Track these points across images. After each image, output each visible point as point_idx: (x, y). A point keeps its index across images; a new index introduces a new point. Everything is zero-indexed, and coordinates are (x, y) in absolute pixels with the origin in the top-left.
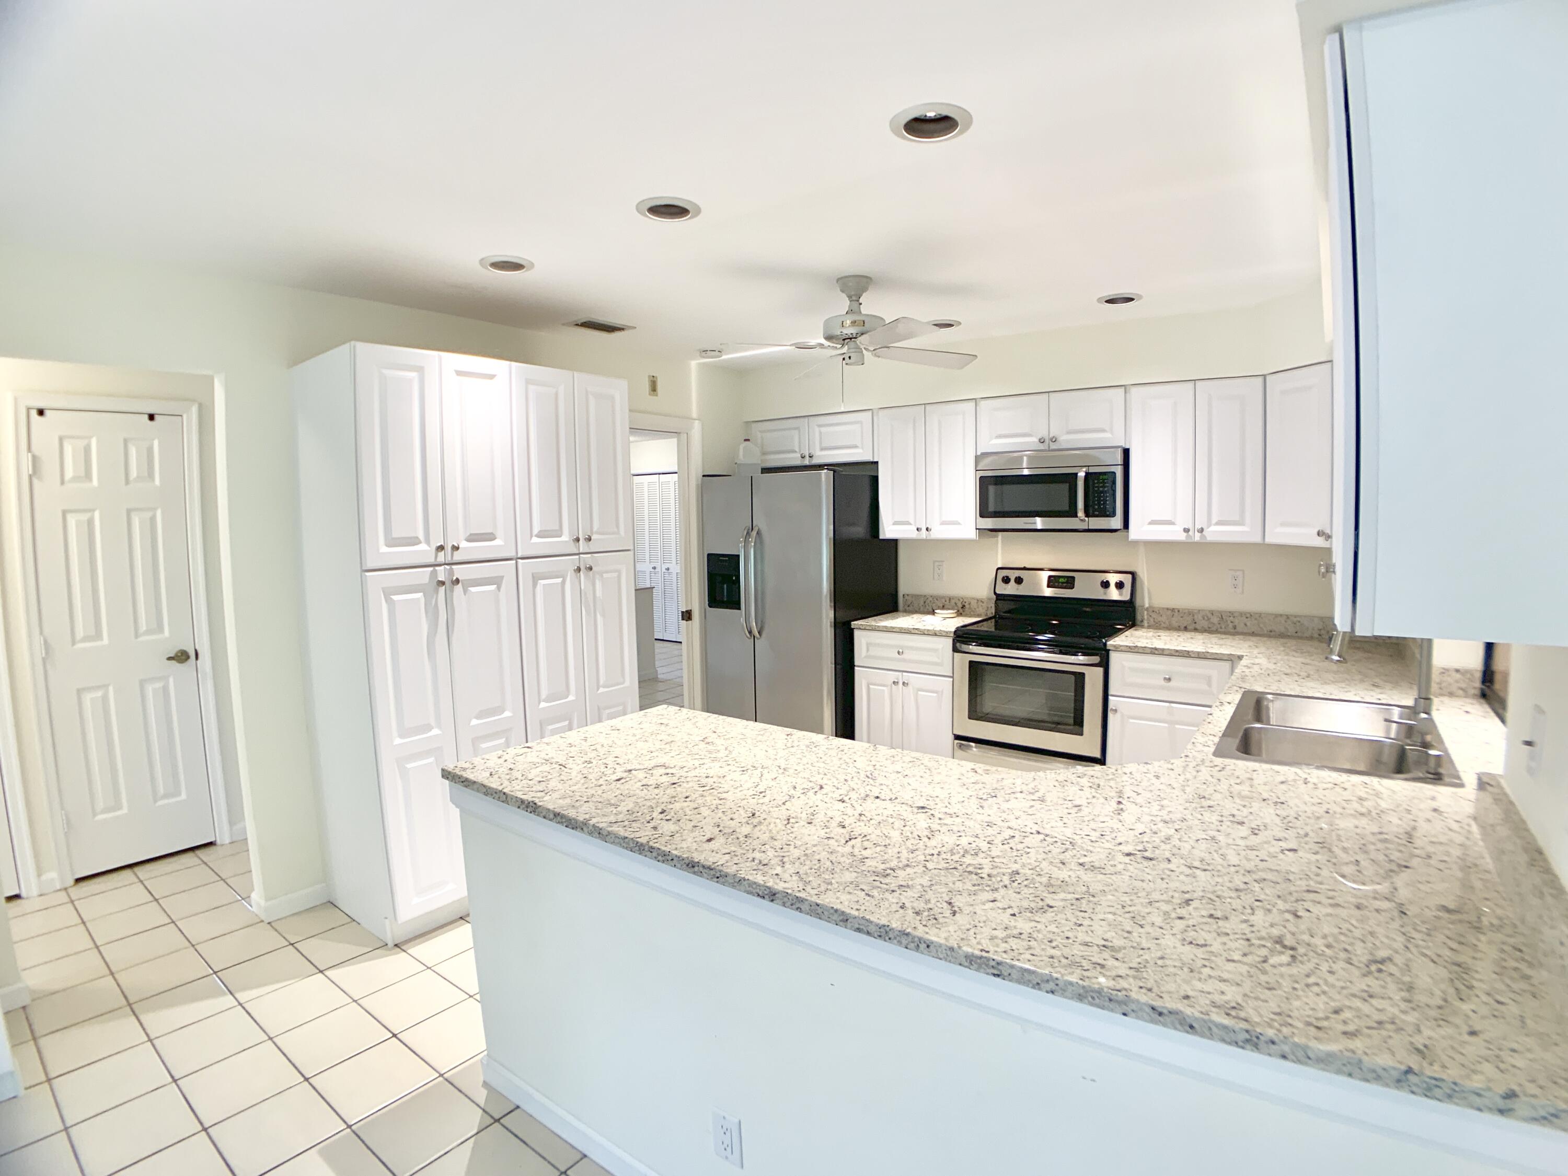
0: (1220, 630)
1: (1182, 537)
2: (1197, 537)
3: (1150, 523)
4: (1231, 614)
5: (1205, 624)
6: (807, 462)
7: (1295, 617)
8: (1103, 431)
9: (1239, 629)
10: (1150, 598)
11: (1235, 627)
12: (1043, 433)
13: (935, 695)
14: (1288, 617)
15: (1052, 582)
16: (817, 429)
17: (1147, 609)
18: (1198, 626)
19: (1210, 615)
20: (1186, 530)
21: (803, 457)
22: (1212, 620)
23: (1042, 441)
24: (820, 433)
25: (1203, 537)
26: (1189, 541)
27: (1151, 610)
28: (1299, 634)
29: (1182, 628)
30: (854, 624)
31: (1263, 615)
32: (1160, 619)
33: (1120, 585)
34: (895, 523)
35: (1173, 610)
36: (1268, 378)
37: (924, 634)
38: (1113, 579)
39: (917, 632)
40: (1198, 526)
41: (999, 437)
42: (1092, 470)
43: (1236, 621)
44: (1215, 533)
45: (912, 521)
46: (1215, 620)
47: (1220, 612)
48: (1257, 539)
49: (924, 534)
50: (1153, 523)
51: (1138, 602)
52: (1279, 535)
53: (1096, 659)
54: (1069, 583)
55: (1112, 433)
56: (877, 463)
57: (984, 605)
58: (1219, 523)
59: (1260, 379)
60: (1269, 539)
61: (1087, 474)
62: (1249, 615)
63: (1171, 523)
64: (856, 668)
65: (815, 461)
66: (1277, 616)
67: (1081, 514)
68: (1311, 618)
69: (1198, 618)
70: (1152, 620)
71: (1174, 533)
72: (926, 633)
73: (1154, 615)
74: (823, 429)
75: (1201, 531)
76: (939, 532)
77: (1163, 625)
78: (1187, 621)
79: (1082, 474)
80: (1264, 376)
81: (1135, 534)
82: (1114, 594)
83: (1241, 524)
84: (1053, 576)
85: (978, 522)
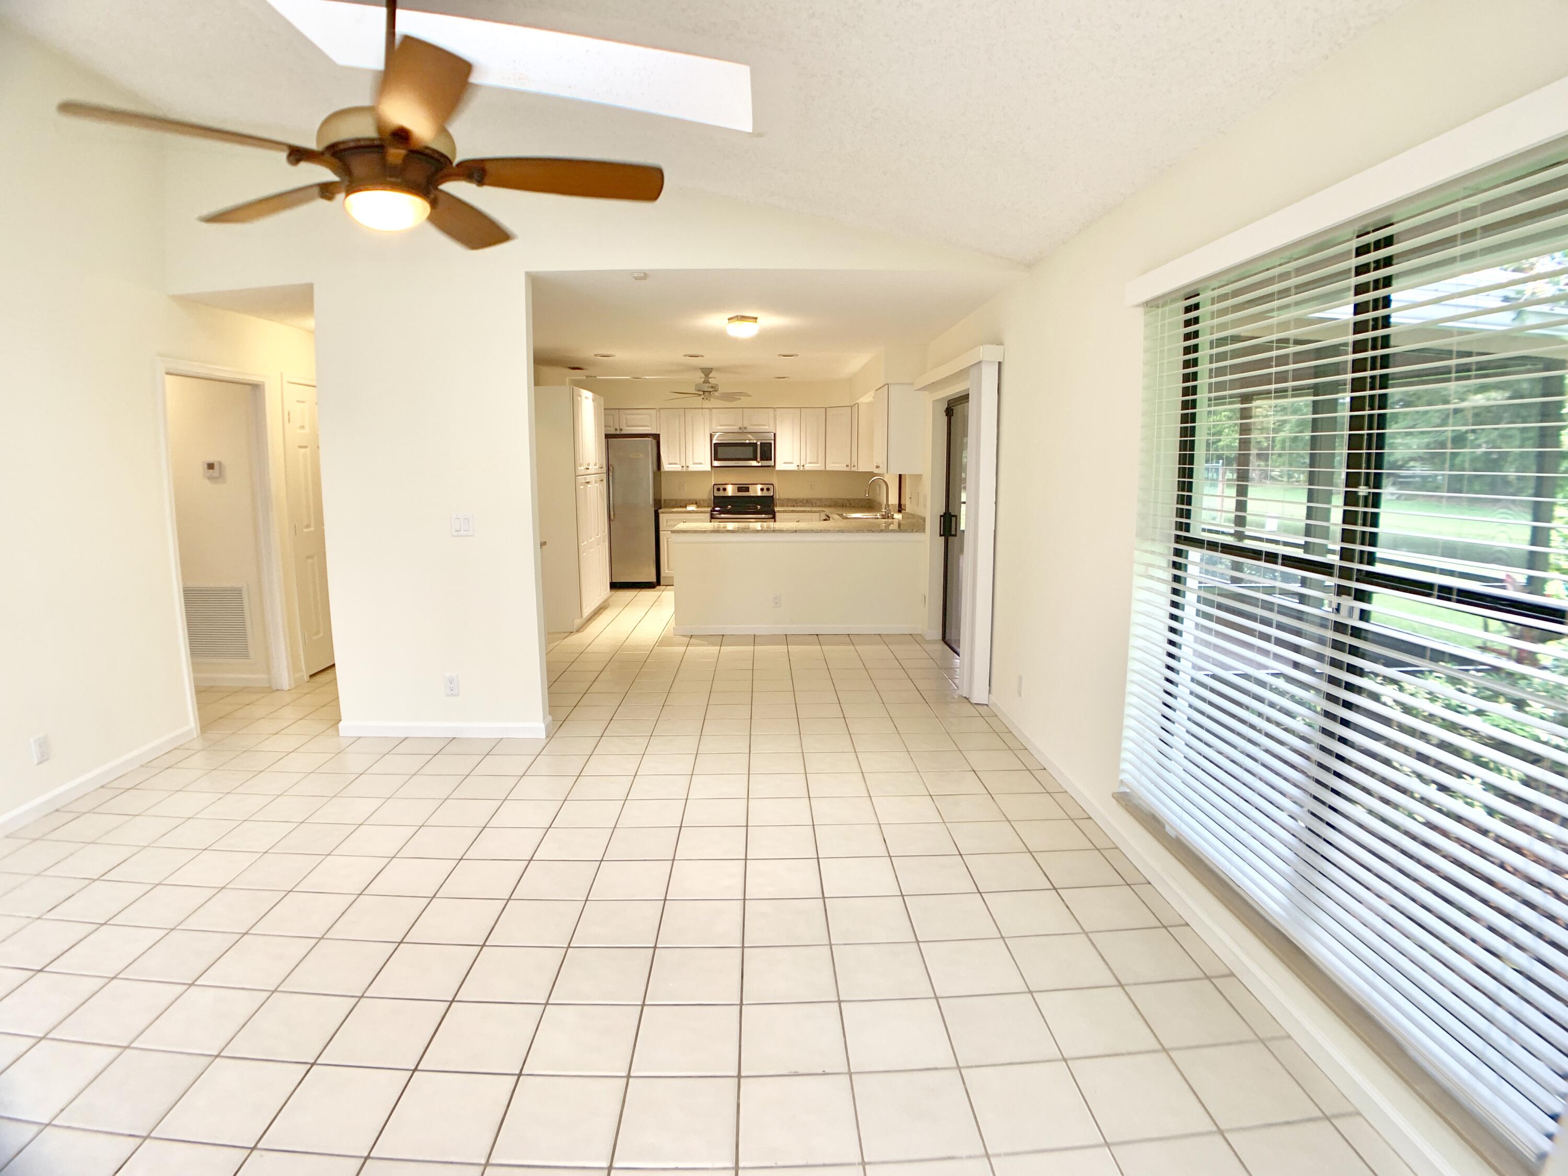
0: (807, 506)
1: (796, 468)
2: (802, 469)
3: (783, 463)
4: (811, 499)
5: (801, 504)
6: (618, 432)
7: (834, 499)
8: (766, 425)
9: (814, 505)
10: (779, 495)
12: (740, 425)
14: (832, 499)
15: (740, 490)
16: (624, 416)
17: (782, 499)
18: (798, 505)
19: (803, 500)
20: (798, 466)
21: (616, 430)
22: (803, 502)
23: (740, 429)
24: (626, 418)
25: (804, 468)
26: (798, 470)
28: (835, 505)
29: (795, 505)
30: (660, 511)
31: (822, 499)
32: (785, 503)
33: (768, 489)
34: (670, 464)
35: (788, 499)
36: (827, 409)
38: (765, 487)
40: (802, 464)
41: (721, 426)
42: (763, 441)
43: (813, 502)
44: (808, 467)
45: (678, 463)
46: (805, 502)
47: (807, 499)
48: (823, 469)
49: (684, 469)
50: (785, 463)
51: (774, 497)
52: (831, 467)
53: (771, 516)
54: (747, 490)
55: (769, 426)
56: (659, 435)
57: (707, 502)
58: (809, 463)
59: (824, 410)
60: (827, 469)
61: (761, 443)
62: (818, 500)
63: (792, 463)
64: (661, 532)
65: (623, 432)
66: (827, 499)
67: (759, 459)
68: (840, 499)
69: (798, 501)
70: (780, 504)
71: (793, 467)
73: (781, 502)
74: (628, 416)
75: (803, 466)
76: (693, 468)
77: (785, 505)
79: (759, 443)
80: (826, 408)
81: (778, 467)
82: (765, 493)
83: (817, 463)
84: (738, 488)
85: (716, 463)
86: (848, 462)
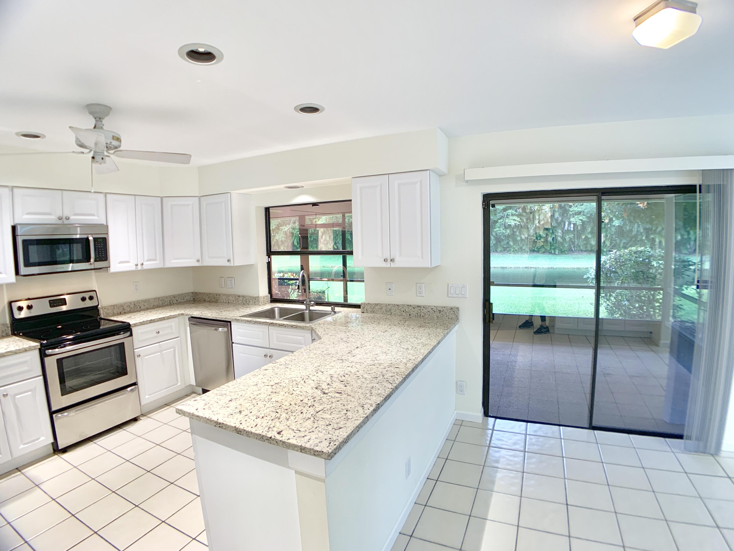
0: (135, 310)
1: (133, 268)
2: (139, 267)
3: (119, 263)
4: (138, 302)
5: (128, 309)
7: (161, 297)
8: (93, 215)
9: (142, 308)
10: (101, 302)
11: (140, 308)
12: (60, 214)
13: (30, 393)
14: (159, 298)
15: (52, 304)
17: (102, 308)
18: (125, 311)
19: (130, 305)
20: (136, 265)
22: (131, 307)
23: (60, 218)
25: (142, 267)
26: (137, 270)
27: (103, 308)
28: (163, 304)
29: (119, 313)
31: (150, 300)
32: (108, 311)
33: (91, 299)
35: (114, 306)
36: (164, 199)
37: (16, 353)
38: (88, 296)
39: (9, 354)
40: (139, 263)
41: (30, 214)
42: (94, 236)
43: (140, 305)
44: (148, 265)
46: (132, 306)
47: (134, 302)
48: (161, 266)
51: (100, 305)
52: (170, 263)
53: (128, 334)
54: (62, 303)
55: (98, 216)
58: (148, 260)
59: (159, 199)
60: (166, 266)
62: (145, 301)
63: (128, 262)
66: (155, 299)
67: (92, 260)
68: (167, 297)
69: (125, 307)
70: (105, 313)
71: (130, 267)
72: (17, 352)
73: (105, 310)
75: (142, 264)
77: (111, 314)
78: (121, 310)
79: (91, 238)
80: (162, 198)
81: (113, 269)
82: (88, 304)
83: (155, 260)
84: (50, 301)
85: (23, 270)
86: (199, 257)
